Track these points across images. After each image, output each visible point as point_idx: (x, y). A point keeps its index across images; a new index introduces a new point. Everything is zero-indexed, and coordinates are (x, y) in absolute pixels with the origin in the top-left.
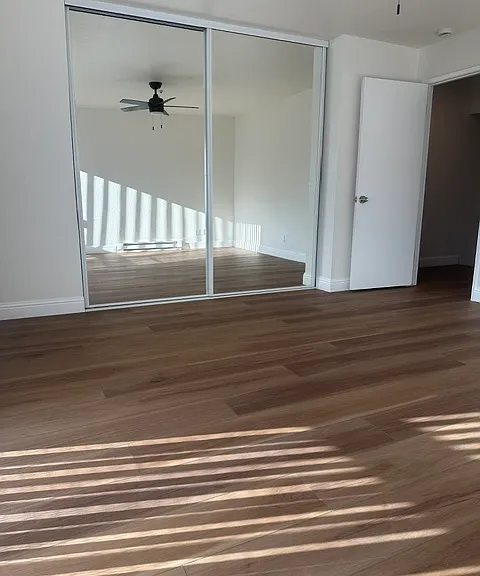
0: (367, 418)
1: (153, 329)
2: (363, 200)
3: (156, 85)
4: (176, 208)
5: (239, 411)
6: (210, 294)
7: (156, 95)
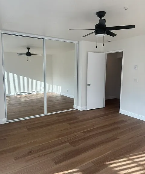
0: (93, 162)
1: (29, 129)
2: (89, 85)
3: (28, 48)
4: (34, 81)
5: (56, 163)
6: (46, 114)
7: (28, 51)
